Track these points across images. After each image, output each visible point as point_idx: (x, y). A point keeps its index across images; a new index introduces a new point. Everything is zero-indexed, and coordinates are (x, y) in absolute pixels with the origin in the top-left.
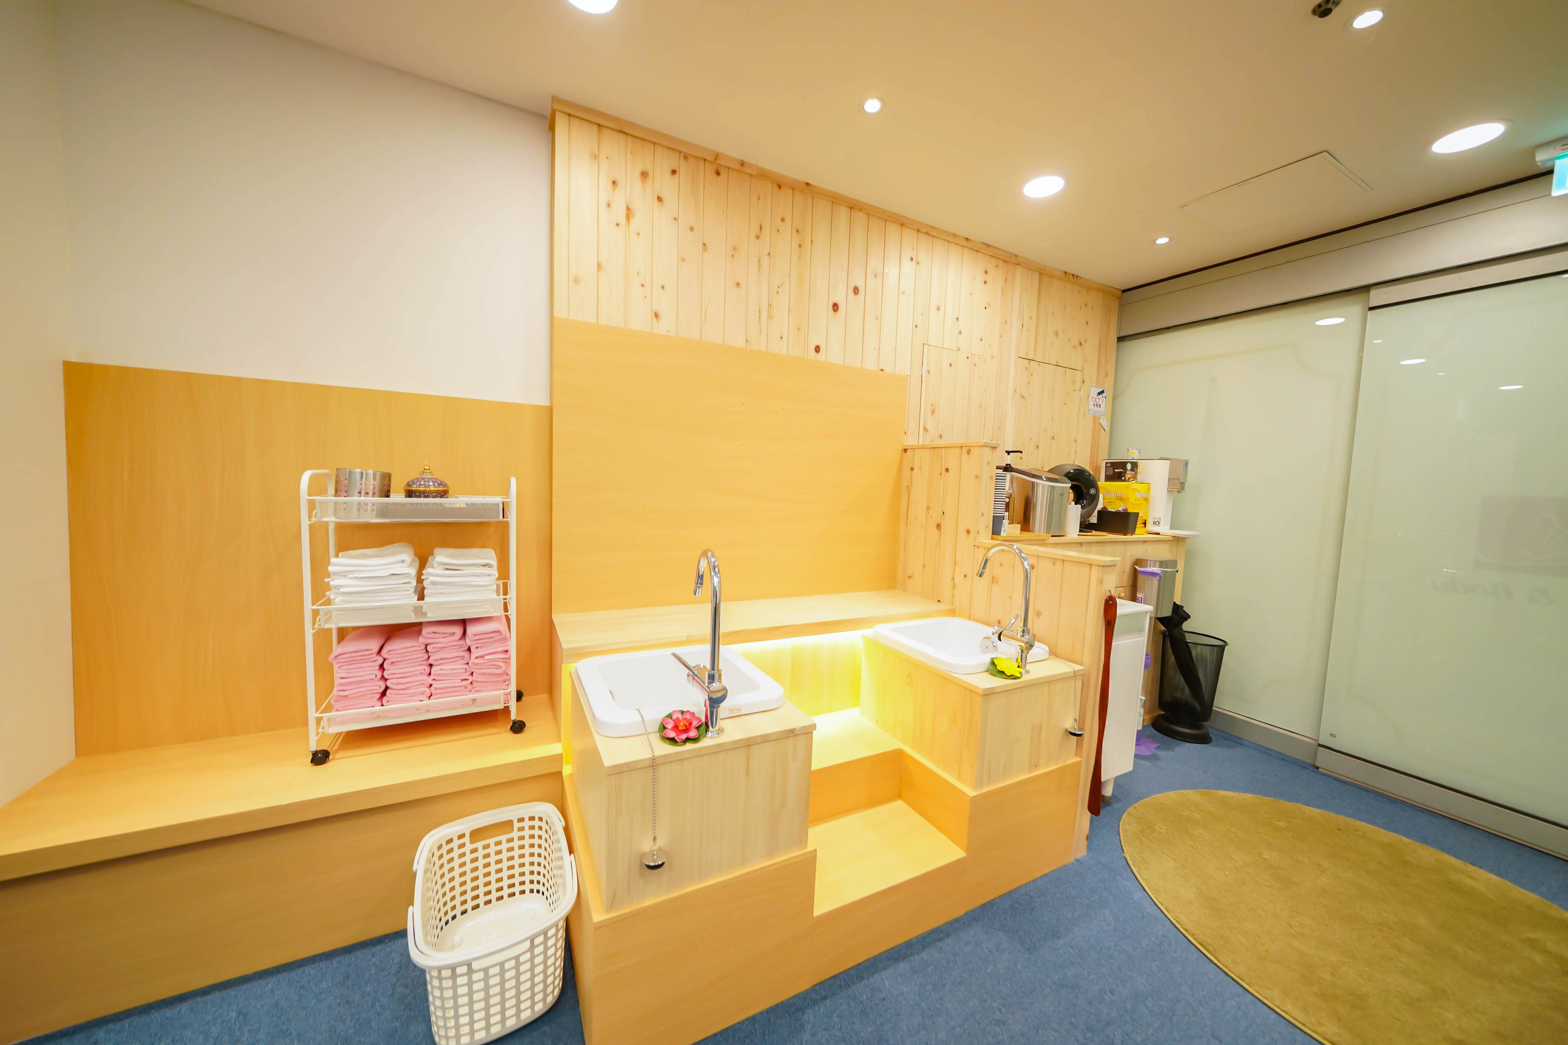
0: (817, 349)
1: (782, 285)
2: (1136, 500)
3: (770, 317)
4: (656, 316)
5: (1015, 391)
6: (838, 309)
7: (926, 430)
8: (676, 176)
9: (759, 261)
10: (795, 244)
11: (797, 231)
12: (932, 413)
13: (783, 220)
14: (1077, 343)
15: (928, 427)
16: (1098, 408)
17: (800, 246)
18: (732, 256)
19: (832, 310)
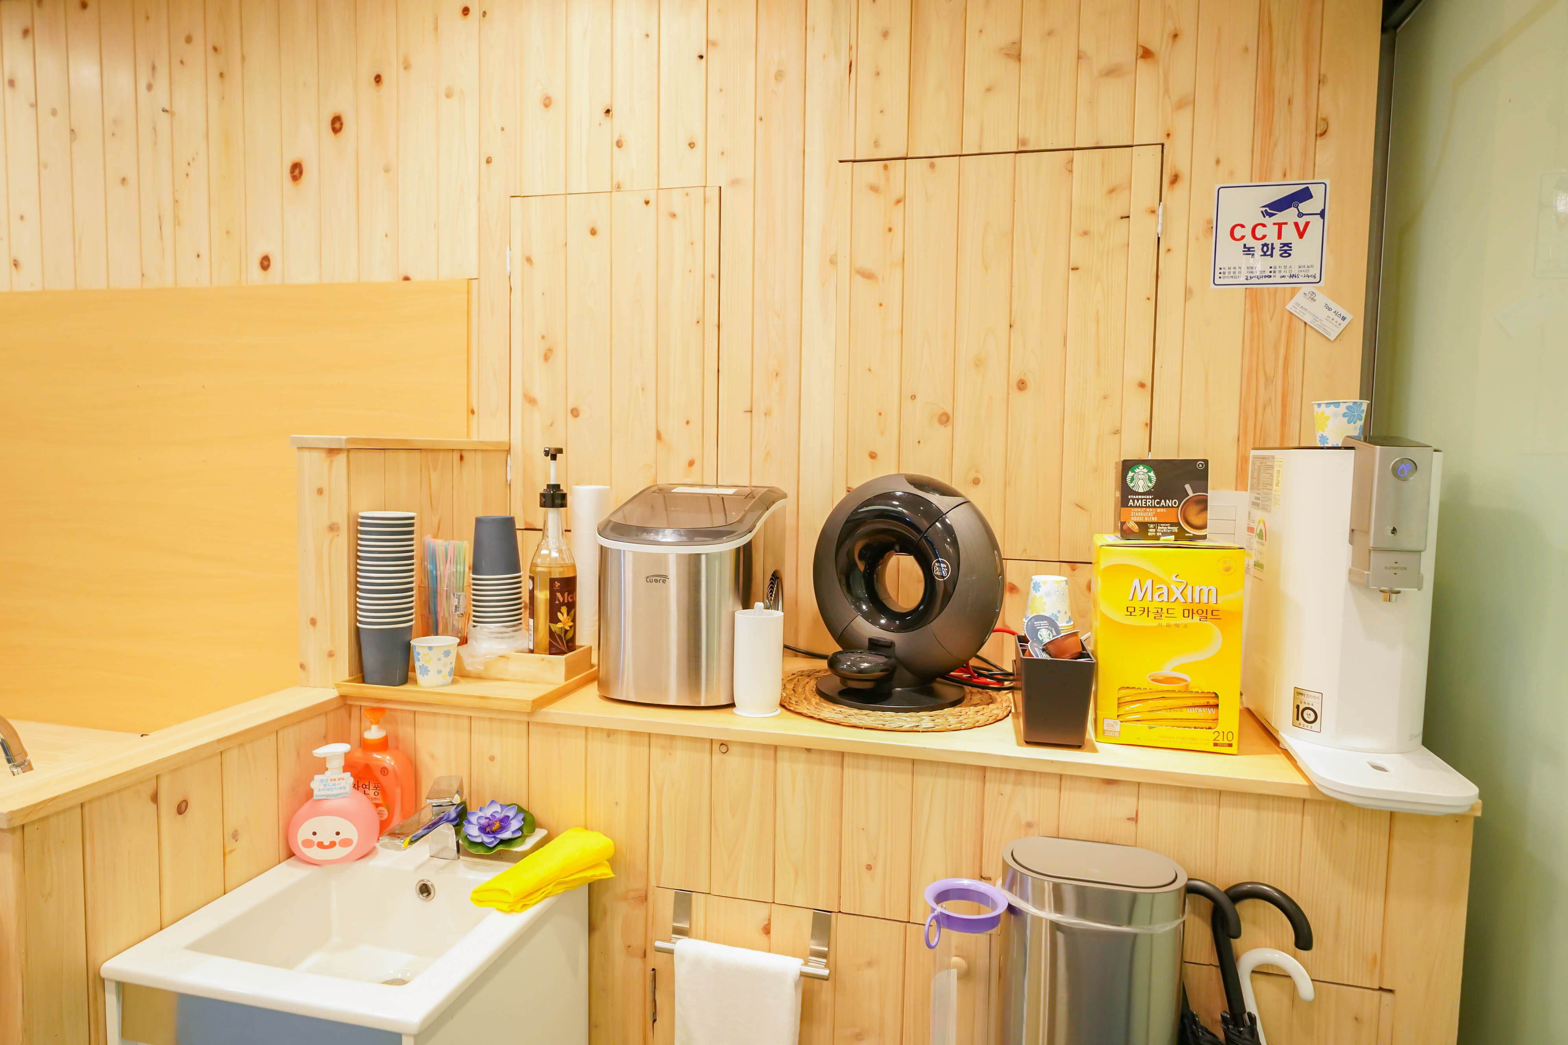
0: (265, 263)
1: (193, 159)
2: (1130, 612)
3: (177, 222)
4: (15, 265)
5: (833, 262)
6: (301, 173)
7: (530, 400)
8: (29, 39)
9: (154, 129)
10: (213, 75)
11: (215, 49)
12: (546, 358)
13: (189, 40)
14: (1125, 53)
15: (537, 392)
16: (1277, 260)
17: (221, 75)
18: (113, 135)
19: (290, 178)
